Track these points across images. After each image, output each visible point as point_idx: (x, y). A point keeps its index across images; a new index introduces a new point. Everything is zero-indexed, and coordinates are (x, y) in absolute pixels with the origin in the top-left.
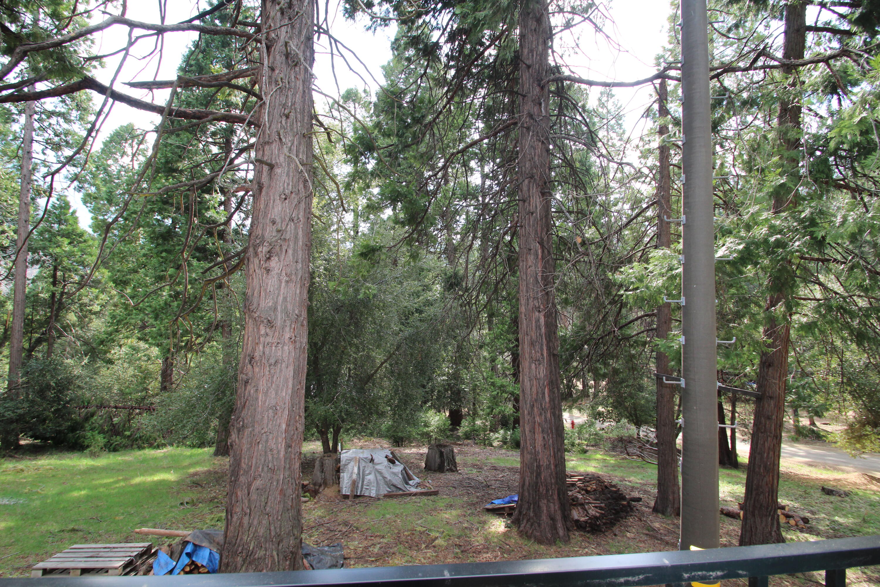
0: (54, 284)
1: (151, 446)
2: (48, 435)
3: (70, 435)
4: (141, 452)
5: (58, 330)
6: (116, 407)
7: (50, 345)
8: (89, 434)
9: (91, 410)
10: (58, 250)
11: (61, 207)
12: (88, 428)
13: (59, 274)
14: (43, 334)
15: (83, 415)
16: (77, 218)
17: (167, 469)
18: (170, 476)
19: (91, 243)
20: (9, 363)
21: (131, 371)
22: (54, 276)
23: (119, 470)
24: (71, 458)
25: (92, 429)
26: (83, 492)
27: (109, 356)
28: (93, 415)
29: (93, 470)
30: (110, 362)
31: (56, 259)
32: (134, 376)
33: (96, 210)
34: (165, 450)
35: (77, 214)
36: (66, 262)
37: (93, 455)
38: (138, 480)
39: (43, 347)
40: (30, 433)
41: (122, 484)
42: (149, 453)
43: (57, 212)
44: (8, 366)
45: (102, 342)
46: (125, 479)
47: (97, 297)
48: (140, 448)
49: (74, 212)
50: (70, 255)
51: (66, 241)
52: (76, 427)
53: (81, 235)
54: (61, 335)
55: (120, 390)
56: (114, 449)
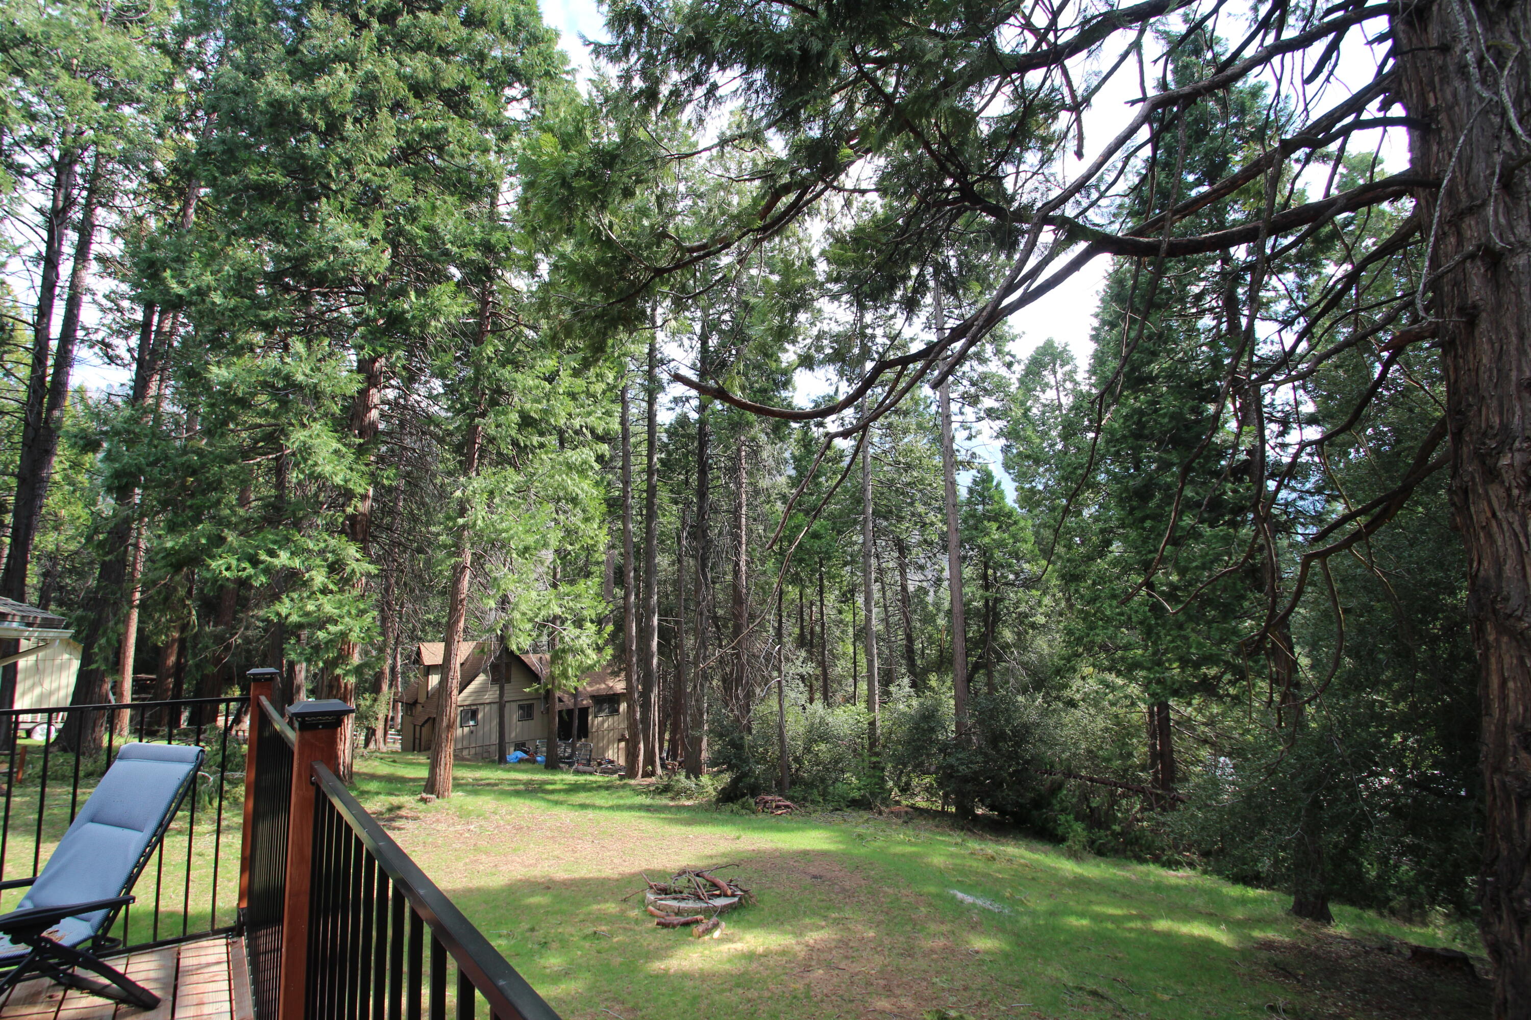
0: (986, 587)
1: (1156, 860)
2: (1009, 808)
3: (1035, 813)
4: (1143, 868)
5: (996, 652)
6: (1091, 780)
7: (989, 675)
8: (1062, 818)
9: (1059, 777)
10: (987, 540)
11: (983, 481)
12: (1057, 807)
13: (990, 572)
14: (980, 657)
15: (1048, 783)
16: (1002, 492)
17: (1212, 918)
18: (1220, 935)
19: (1022, 523)
20: (956, 698)
21: (1101, 722)
22: (985, 577)
23: (1124, 896)
24: (1046, 854)
25: (1063, 810)
26: (1085, 922)
27: (1067, 693)
28: (1060, 786)
29: (1079, 883)
30: (1071, 703)
31: (985, 552)
32: (1106, 729)
33: (1021, 477)
34: (1181, 873)
35: (1002, 487)
36: (998, 554)
37: (1073, 855)
38: (1162, 925)
39: (980, 676)
40: (988, 801)
41: (1138, 924)
42: (1156, 872)
43: (979, 488)
44: (952, 702)
45: (1058, 672)
46: (1142, 917)
47: (1039, 603)
48: (1142, 861)
49: (998, 484)
50: (1001, 544)
51: (994, 526)
52: (1041, 802)
53: (1009, 515)
54: (1000, 659)
55: (1090, 751)
56: (1100, 852)
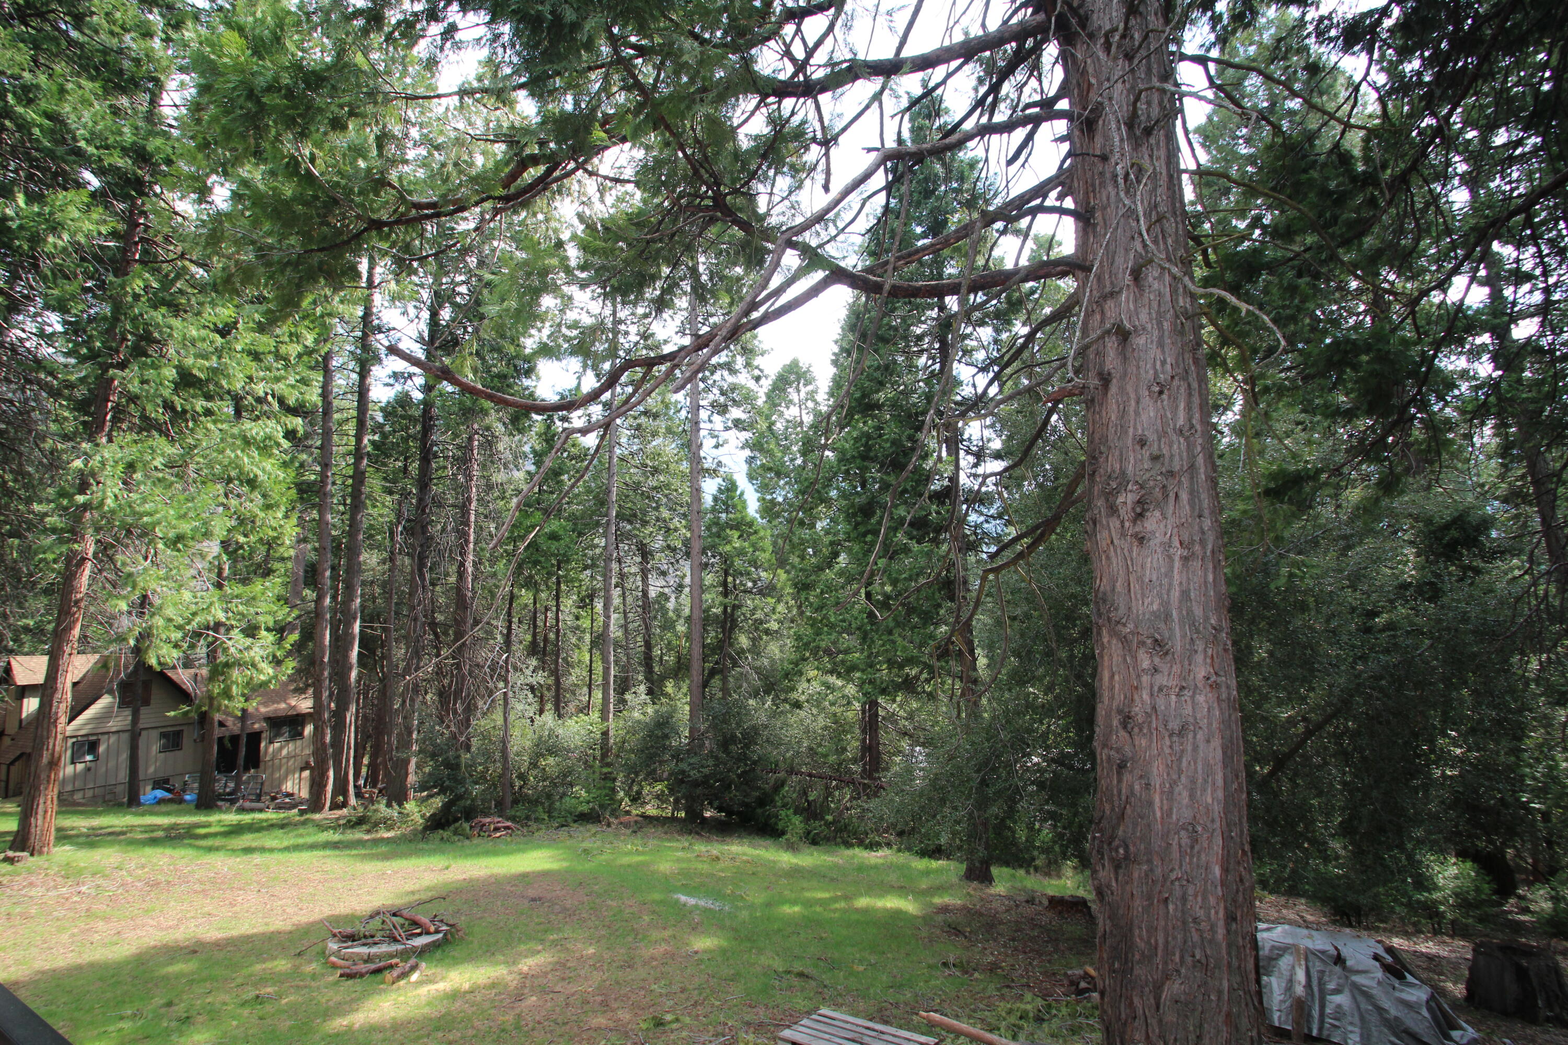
0: (726, 594)
1: (861, 843)
2: (736, 808)
3: (759, 811)
4: (850, 852)
5: (732, 658)
6: (810, 775)
7: (725, 680)
8: (783, 813)
9: (782, 775)
10: (728, 548)
11: (728, 490)
12: (779, 804)
13: (730, 579)
14: (717, 663)
15: (772, 782)
16: (745, 502)
17: (902, 890)
18: (908, 905)
19: (762, 533)
20: (690, 704)
21: (821, 721)
22: (725, 584)
23: (832, 880)
24: (766, 848)
25: (784, 806)
26: (797, 909)
27: (794, 696)
28: (783, 784)
29: (795, 873)
30: (797, 705)
31: (726, 560)
32: (825, 728)
33: (764, 488)
34: (880, 853)
35: (746, 496)
36: (738, 563)
37: (791, 847)
38: (862, 902)
39: (716, 682)
40: (716, 803)
41: (842, 905)
42: (860, 855)
43: (723, 497)
44: (687, 708)
45: (786, 675)
46: (846, 898)
47: (774, 610)
48: (848, 845)
49: (742, 494)
50: (741, 552)
51: (736, 534)
52: (765, 800)
53: (751, 524)
54: (735, 664)
55: (811, 749)
56: (814, 840)
